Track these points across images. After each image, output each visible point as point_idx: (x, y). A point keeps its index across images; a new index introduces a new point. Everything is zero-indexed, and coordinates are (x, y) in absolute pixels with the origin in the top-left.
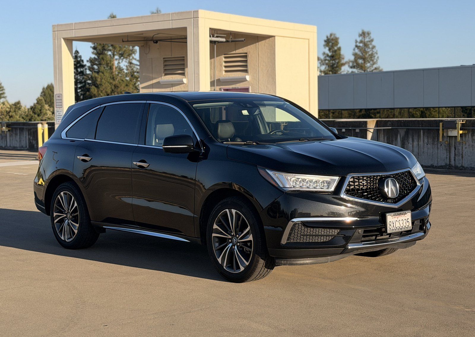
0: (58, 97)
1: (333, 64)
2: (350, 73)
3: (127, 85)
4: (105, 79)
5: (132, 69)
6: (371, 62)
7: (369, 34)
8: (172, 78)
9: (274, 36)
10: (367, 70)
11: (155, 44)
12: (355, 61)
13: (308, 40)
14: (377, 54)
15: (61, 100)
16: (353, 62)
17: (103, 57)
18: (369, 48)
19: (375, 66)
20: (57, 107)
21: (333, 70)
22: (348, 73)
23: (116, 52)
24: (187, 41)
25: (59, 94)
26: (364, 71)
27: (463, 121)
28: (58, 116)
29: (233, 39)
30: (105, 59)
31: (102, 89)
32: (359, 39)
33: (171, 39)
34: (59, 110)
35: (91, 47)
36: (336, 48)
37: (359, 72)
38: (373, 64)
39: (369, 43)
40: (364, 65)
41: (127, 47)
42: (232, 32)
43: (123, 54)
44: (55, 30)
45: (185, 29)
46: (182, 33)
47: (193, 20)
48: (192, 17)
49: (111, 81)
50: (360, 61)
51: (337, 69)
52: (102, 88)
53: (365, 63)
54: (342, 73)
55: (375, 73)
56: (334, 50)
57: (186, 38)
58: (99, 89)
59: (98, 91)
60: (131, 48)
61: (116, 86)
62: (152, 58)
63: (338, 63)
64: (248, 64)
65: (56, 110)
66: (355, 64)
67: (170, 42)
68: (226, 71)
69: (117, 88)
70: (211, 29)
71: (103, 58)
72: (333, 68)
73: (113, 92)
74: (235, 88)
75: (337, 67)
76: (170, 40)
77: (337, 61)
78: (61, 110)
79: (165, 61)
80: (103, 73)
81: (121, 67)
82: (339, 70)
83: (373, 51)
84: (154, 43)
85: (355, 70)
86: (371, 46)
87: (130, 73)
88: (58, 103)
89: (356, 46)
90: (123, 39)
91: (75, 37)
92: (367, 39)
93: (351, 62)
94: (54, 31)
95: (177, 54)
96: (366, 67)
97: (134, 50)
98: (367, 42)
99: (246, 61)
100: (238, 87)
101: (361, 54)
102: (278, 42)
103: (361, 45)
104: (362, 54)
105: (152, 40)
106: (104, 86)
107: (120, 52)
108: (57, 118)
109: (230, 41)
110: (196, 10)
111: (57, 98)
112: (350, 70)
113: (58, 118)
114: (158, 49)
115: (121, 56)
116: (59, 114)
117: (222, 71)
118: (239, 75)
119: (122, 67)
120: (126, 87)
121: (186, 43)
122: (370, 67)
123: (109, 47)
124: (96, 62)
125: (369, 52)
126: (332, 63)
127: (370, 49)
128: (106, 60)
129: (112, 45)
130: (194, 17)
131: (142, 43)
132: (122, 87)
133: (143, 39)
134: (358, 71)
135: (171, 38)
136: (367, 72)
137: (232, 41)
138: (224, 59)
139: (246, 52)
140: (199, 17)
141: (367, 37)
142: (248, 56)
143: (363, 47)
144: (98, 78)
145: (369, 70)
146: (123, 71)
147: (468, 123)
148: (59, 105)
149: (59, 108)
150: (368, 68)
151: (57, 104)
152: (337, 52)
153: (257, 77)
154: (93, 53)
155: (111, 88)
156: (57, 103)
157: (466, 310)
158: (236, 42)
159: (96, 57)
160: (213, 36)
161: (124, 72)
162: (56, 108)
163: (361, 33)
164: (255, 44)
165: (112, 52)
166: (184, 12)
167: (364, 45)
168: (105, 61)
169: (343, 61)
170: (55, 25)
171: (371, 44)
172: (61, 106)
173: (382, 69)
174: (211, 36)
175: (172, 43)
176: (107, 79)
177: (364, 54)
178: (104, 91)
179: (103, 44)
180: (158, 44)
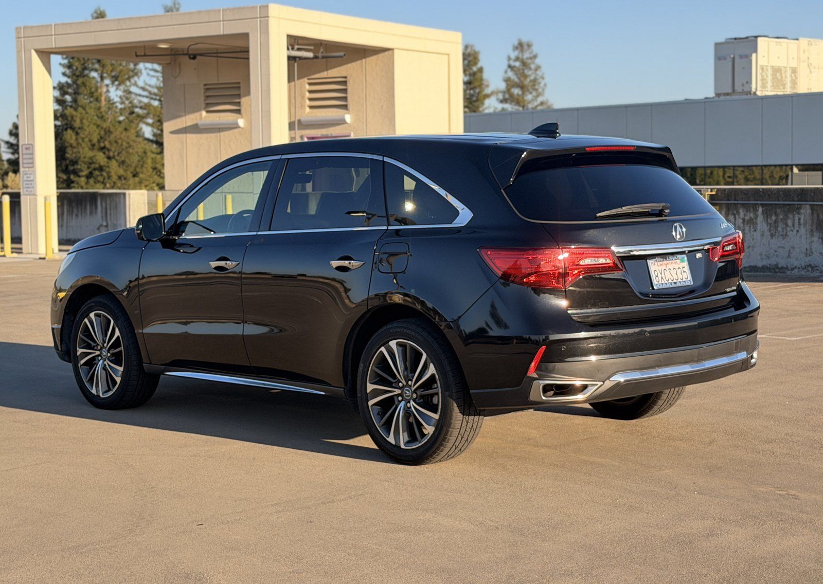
0: (27, 149)
1: (472, 96)
2: (500, 111)
3: (126, 129)
4: (88, 120)
5: (131, 102)
6: (534, 93)
7: (529, 46)
8: (219, 117)
9: (392, 50)
10: (528, 106)
11: (192, 61)
12: (508, 90)
13: (446, 57)
14: (543, 78)
15: (32, 154)
16: (504, 92)
17: (85, 81)
18: (530, 69)
19: (540, 99)
20: (25, 165)
21: (470, 106)
22: (497, 111)
23: (107, 73)
24: (248, 55)
25: (28, 144)
26: (523, 107)
27: (711, 191)
28: (27, 182)
29: (325, 54)
30: (88, 84)
31: (84, 136)
32: (514, 55)
33: (217, 53)
34: (29, 171)
35: (60, 64)
36: (475, 69)
37: (513, 110)
38: (538, 96)
39: (529, 61)
40: (523, 98)
41: (124, 63)
42: (323, 42)
43: (118, 77)
44: (20, 36)
45: (246, 36)
46: (239, 43)
47: (260, 21)
48: (258, 16)
49: (99, 122)
50: (516, 91)
51: (476, 104)
52: (84, 134)
53: (523, 94)
54: (487, 111)
55: (542, 111)
56: (472, 72)
57: (248, 52)
58: (78, 136)
59: (77, 139)
60: (132, 66)
61: (108, 132)
62: (184, 85)
63: (479, 93)
64: (349, 96)
65: (23, 171)
66: (507, 96)
67: (216, 58)
68: (311, 107)
69: (108, 133)
70: (290, 37)
71: (84, 84)
72: (471, 103)
73: (102, 140)
74: (326, 135)
75: (477, 100)
76: (215, 55)
77: (477, 91)
78: (32, 172)
79: (208, 89)
80: (84, 108)
81: (112, 98)
82: (481, 105)
83: (537, 75)
84: (191, 58)
85: (508, 107)
86: (533, 66)
87: (127, 109)
88: (27, 159)
89: (510, 66)
90: (136, 52)
91: (55, 48)
92: (526, 55)
93: (501, 92)
94: (18, 38)
95: (227, 78)
96: (525, 100)
97: (136, 71)
98: (527, 59)
99: (345, 91)
100: (331, 134)
101: (516, 80)
102: (400, 59)
103: (517, 64)
104: (520, 79)
105: (186, 54)
106: (88, 130)
107: (113, 74)
108: (25, 186)
109: (320, 57)
110: (265, 4)
111: (25, 152)
112: (500, 106)
113: (26, 184)
114: (195, 69)
115: (114, 79)
116: (27, 177)
117: (305, 107)
118: (334, 114)
119: (113, 100)
120: (124, 133)
121: (246, 60)
122: (532, 100)
123: (93, 64)
124: (70, 90)
125: (530, 76)
126: (470, 94)
127: (533, 71)
128: (89, 87)
129: (99, 61)
130: (262, 16)
131: (168, 59)
132: (118, 132)
133: (169, 53)
134: (512, 108)
135: (217, 50)
136: (528, 109)
137: (324, 57)
138: (307, 87)
139: (345, 75)
140: (270, 15)
141: (527, 50)
142: (349, 82)
143: (521, 67)
144: (76, 116)
145: (530, 106)
146: (115, 105)
147: (719, 194)
148: (28, 163)
149: (29, 168)
150: (529, 102)
151: (25, 161)
152: (478, 75)
153: (363, 117)
154: (64, 74)
155: (99, 134)
156: (25, 159)
157: (779, 492)
158: (328, 59)
159: (69, 81)
160: (293, 49)
161: (116, 107)
162: (23, 167)
163: (516, 43)
164: (359, 62)
165: (98, 74)
166: (244, 8)
167: (521, 64)
168: (87, 87)
169: (487, 91)
170: (21, 28)
171: (533, 63)
172: (31, 165)
173: (552, 105)
174: (290, 47)
175: (219, 59)
176: (92, 119)
177: (522, 79)
178: (86, 140)
179: (84, 59)
180: (196, 60)
